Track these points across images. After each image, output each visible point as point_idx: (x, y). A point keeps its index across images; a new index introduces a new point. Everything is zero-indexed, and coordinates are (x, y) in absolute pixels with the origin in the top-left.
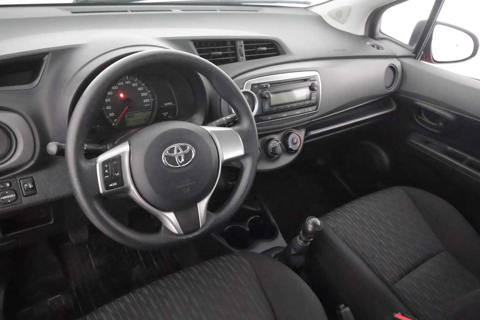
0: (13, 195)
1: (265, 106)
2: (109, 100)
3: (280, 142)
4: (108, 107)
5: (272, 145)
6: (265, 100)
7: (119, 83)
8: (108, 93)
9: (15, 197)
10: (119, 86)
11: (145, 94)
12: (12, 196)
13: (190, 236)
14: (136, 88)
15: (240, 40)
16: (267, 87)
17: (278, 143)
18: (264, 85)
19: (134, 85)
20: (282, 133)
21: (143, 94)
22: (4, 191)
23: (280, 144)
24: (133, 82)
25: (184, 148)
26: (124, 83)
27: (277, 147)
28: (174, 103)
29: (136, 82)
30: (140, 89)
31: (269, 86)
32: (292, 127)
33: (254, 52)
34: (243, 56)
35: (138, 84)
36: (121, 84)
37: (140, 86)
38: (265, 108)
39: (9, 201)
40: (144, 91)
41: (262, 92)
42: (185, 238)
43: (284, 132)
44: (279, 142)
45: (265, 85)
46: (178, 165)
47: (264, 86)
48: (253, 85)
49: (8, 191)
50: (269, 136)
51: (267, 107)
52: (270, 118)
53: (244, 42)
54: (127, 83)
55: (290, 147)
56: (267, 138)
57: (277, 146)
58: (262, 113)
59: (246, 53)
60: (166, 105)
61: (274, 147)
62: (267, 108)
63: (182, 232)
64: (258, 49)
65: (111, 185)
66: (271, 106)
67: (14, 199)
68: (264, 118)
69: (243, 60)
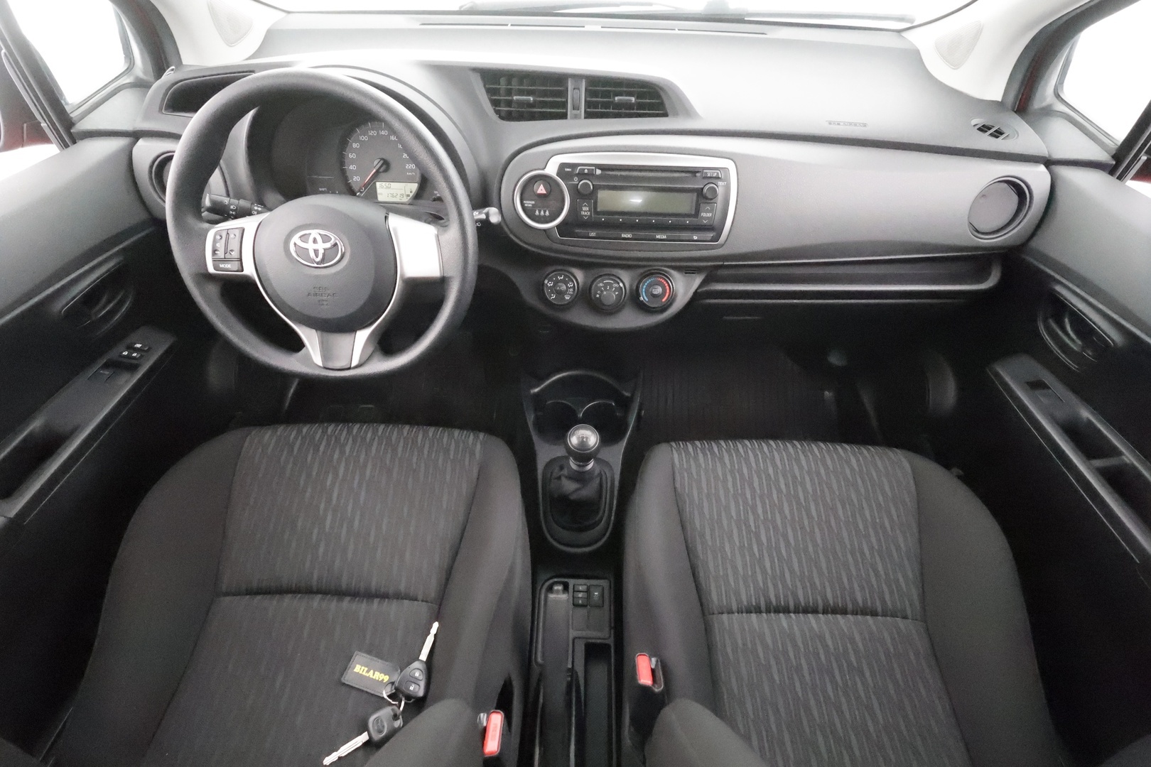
1: (582, 210)
2: (354, 156)
3: (621, 285)
4: (351, 166)
5: (602, 285)
6: (584, 197)
7: (371, 132)
10: (369, 137)
15: (577, 77)
16: (592, 174)
17: (617, 286)
18: (585, 168)
23: (621, 288)
26: (378, 133)
31: (598, 172)
32: (670, 264)
33: (606, 105)
34: (579, 109)
36: (373, 134)
38: (583, 213)
41: (580, 182)
43: (646, 269)
45: (588, 168)
46: (314, 264)
47: (586, 171)
48: (563, 166)
50: (608, 269)
51: (587, 211)
52: (593, 234)
53: (586, 81)
54: (383, 133)
55: (642, 298)
56: (601, 272)
58: (578, 223)
59: (588, 104)
62: (586, 214)
63: (321, 365)
64: (616, 99)
65: (222, 266)
66: (597, 213)
68: (580, 231)
69: (576, 117)
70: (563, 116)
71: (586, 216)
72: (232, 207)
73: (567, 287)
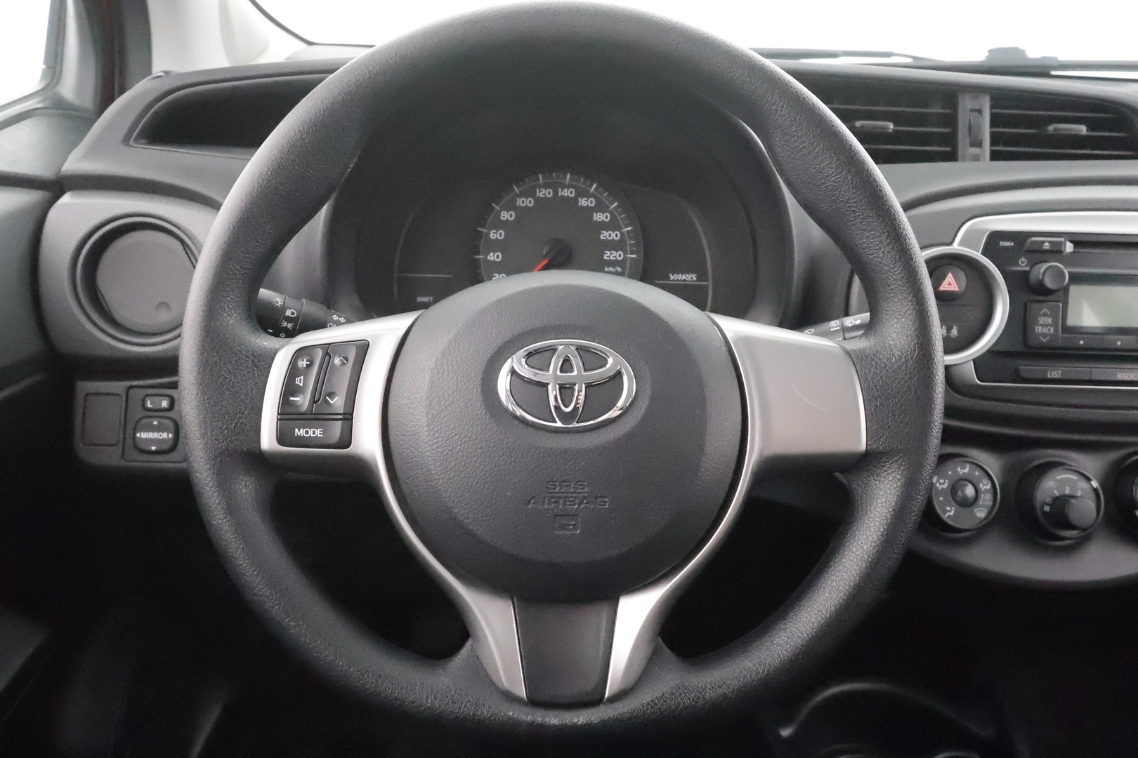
0: (168, 436)
1: (1036, 323)
2: (501, 235)
3: (1095, 484)
4: (492, 254)
5: (1052, 485)
6: (1041, 298)
7: (540, 191)
8: (502, 215)
9: (171, 442)
10: (537, 200)
11: (613, 235)
12: (164, 435)
13: (554, 719)
14: (589, 210)
15: (975, 90)
16: (1056, 252)
17: (1083, 484)
18: (1044, 242)
19: (583, 202)
20: (1114, 455)
21: (605, 235)
22: (150, 417)
23: (1095, 490)
24: (582, 193)
25: (592, 359)
26: (556, 192)
27: (1073, 497)
28: (702, 276)
29: (592, 196)
30: (599, 217)
31: (1069, 247)
34: (980, 145)
35: (598, 201)
36: (545, 194)
37: (601, 207)
38: (1039, 329)
39: (153, 448)
40: (612, 225)
41: (1032, 267)
42: (530, 718)
43: (1122, 453)
44: (1089, 479)
45: (1050, 242)
46: (555, 422)
47: (1047, 246)
48: (995, 237)
49: (159, 419)
50: (1050, 452)
51: (1047, 326)
52: (1055, 374)
53: (992, 99)
54: (566, 193)
56: (1039, 458)
57: (1079, 493)
58: (1025, 350)
59: (995, 139)
60: (673, 280)
61: (1065, 496)
62: (1045, 330)
63: (523, 693)
64: (1051, 128)
65: (300, 432)
66: (1066, 329)
67: (166, 447)
68: (1028, 368)
69: (976, 158)
70: (951, 157)
71: (1044, 335)
72: (288, 313)
73: (977, 490)
